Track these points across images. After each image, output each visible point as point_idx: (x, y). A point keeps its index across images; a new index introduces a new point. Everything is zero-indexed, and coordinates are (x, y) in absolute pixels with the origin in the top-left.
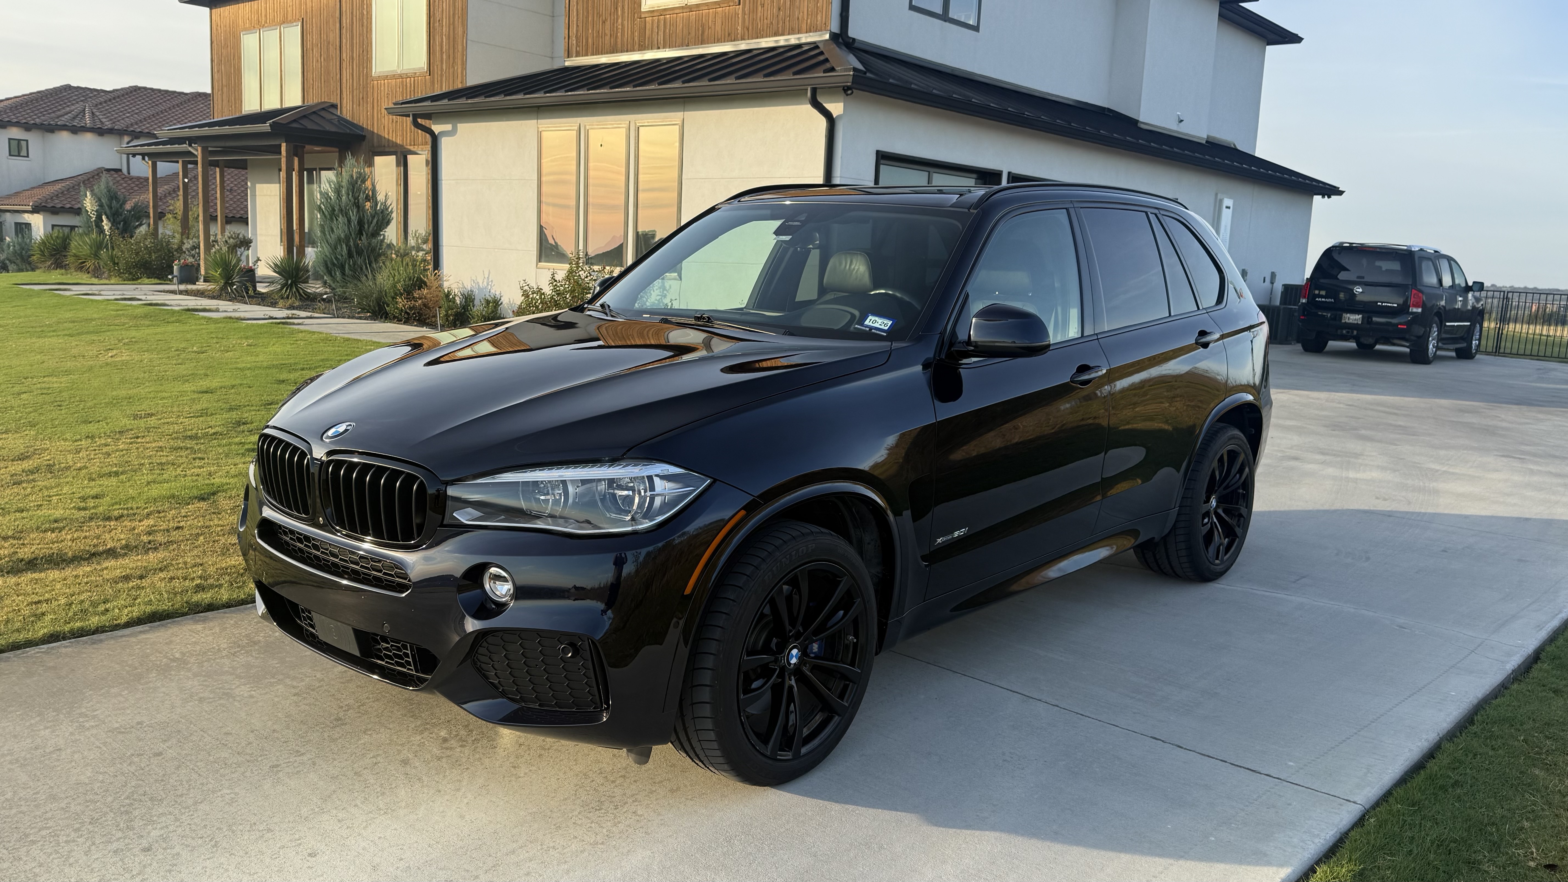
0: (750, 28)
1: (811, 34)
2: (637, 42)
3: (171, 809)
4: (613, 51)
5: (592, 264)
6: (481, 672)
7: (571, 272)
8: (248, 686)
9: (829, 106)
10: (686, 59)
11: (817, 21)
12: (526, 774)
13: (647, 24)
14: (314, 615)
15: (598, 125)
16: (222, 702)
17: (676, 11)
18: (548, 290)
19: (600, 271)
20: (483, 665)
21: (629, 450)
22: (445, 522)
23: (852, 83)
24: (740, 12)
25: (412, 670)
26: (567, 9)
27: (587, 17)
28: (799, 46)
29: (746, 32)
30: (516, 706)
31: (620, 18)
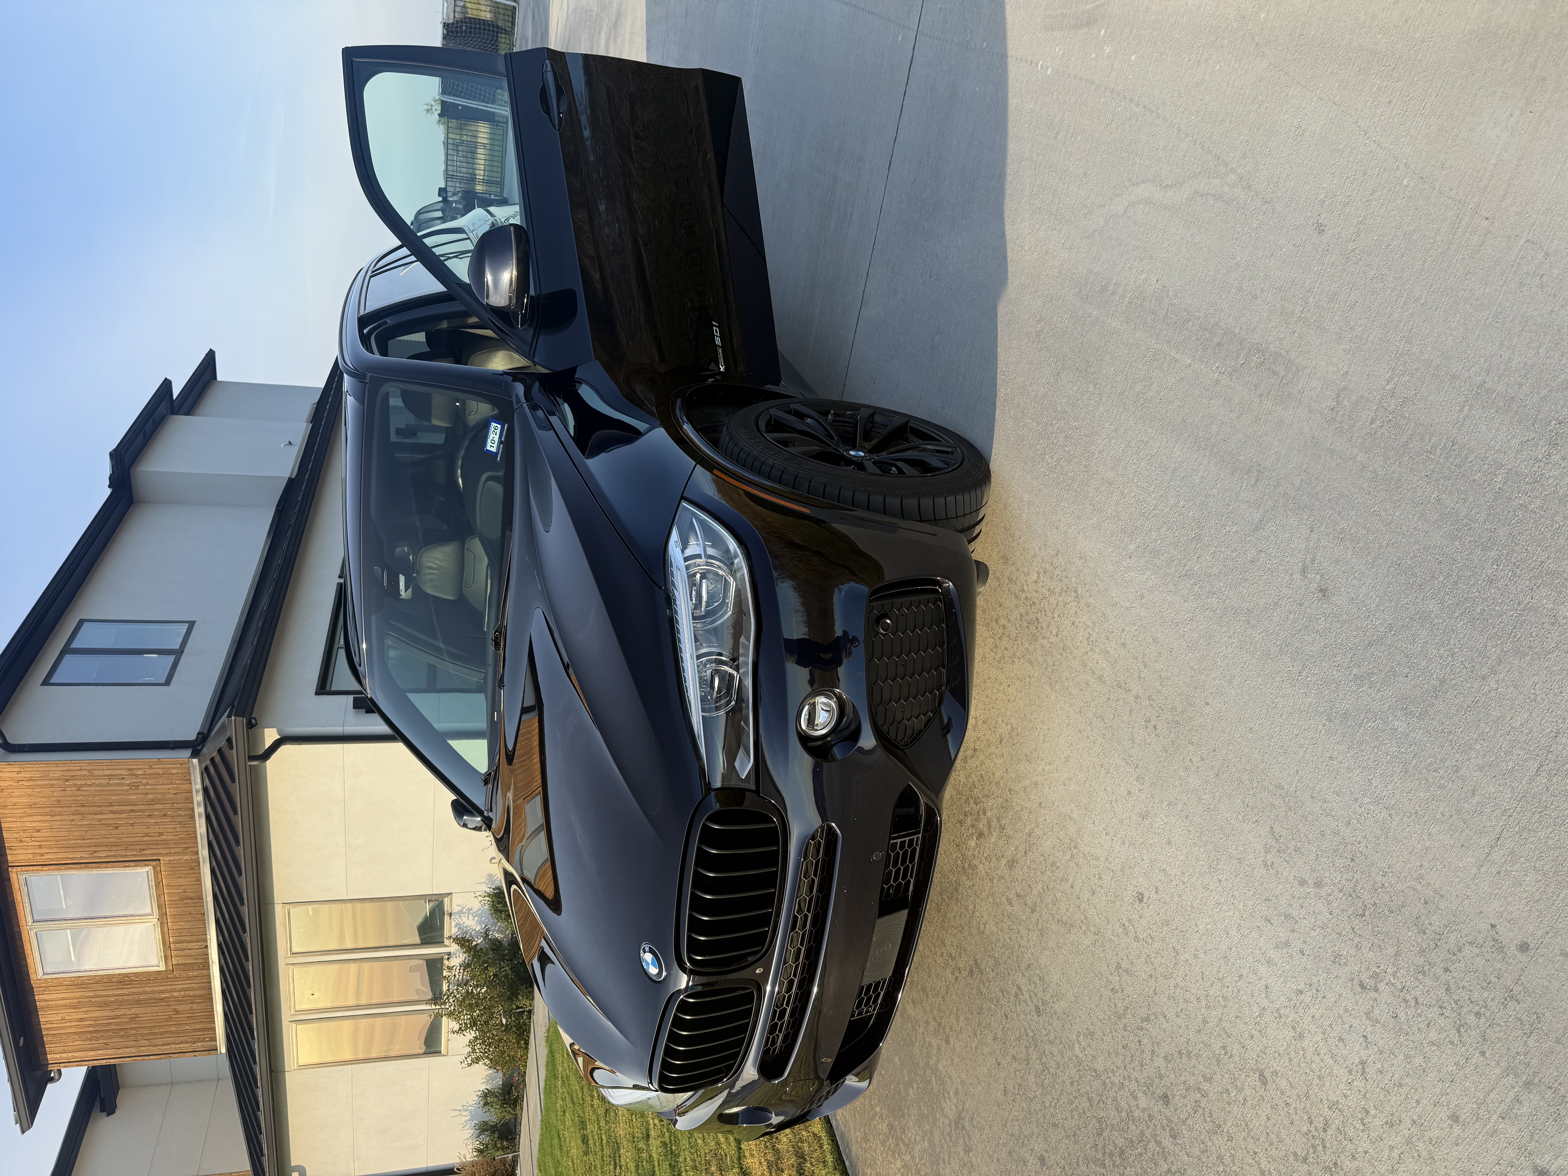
0: (184, 846)
1: (192, 778)
2: (199, 972)
3: (1110, 1101)
4: (210, 999)
5: (441, 992)
6: (915, 738)
7: (450, 1014)
8: (944, 1105)
9: (268, 743)
10: (219, 914)
11: (178, 773)
12: (1007, 724)
13: (180, 962)
14: (865, 982)
15: (290, 1001)
16: (967, 1124)
17: (166, 931)
18: (471, 1035)
19: (448, 982)
20: (909, 734)
21: (656, 584)
22: (754, 788)
23: (243, 716)
24: (167, 858)
25: (917, 838)
26: (162, 1056)
27: (171, 1032)
28: (205, 790)
29: (189, 850)
30: (948, 696)
31: (173, 994)
